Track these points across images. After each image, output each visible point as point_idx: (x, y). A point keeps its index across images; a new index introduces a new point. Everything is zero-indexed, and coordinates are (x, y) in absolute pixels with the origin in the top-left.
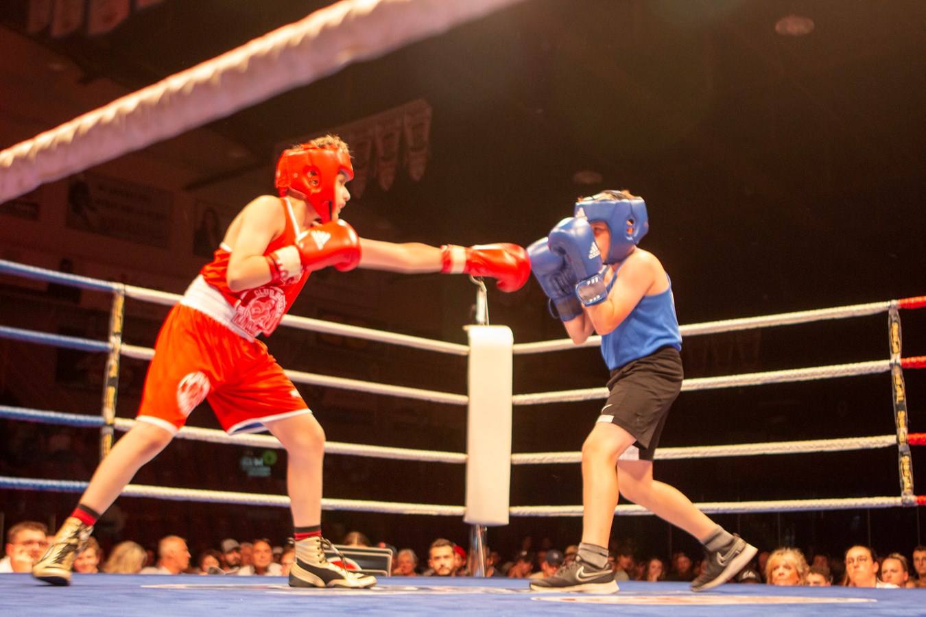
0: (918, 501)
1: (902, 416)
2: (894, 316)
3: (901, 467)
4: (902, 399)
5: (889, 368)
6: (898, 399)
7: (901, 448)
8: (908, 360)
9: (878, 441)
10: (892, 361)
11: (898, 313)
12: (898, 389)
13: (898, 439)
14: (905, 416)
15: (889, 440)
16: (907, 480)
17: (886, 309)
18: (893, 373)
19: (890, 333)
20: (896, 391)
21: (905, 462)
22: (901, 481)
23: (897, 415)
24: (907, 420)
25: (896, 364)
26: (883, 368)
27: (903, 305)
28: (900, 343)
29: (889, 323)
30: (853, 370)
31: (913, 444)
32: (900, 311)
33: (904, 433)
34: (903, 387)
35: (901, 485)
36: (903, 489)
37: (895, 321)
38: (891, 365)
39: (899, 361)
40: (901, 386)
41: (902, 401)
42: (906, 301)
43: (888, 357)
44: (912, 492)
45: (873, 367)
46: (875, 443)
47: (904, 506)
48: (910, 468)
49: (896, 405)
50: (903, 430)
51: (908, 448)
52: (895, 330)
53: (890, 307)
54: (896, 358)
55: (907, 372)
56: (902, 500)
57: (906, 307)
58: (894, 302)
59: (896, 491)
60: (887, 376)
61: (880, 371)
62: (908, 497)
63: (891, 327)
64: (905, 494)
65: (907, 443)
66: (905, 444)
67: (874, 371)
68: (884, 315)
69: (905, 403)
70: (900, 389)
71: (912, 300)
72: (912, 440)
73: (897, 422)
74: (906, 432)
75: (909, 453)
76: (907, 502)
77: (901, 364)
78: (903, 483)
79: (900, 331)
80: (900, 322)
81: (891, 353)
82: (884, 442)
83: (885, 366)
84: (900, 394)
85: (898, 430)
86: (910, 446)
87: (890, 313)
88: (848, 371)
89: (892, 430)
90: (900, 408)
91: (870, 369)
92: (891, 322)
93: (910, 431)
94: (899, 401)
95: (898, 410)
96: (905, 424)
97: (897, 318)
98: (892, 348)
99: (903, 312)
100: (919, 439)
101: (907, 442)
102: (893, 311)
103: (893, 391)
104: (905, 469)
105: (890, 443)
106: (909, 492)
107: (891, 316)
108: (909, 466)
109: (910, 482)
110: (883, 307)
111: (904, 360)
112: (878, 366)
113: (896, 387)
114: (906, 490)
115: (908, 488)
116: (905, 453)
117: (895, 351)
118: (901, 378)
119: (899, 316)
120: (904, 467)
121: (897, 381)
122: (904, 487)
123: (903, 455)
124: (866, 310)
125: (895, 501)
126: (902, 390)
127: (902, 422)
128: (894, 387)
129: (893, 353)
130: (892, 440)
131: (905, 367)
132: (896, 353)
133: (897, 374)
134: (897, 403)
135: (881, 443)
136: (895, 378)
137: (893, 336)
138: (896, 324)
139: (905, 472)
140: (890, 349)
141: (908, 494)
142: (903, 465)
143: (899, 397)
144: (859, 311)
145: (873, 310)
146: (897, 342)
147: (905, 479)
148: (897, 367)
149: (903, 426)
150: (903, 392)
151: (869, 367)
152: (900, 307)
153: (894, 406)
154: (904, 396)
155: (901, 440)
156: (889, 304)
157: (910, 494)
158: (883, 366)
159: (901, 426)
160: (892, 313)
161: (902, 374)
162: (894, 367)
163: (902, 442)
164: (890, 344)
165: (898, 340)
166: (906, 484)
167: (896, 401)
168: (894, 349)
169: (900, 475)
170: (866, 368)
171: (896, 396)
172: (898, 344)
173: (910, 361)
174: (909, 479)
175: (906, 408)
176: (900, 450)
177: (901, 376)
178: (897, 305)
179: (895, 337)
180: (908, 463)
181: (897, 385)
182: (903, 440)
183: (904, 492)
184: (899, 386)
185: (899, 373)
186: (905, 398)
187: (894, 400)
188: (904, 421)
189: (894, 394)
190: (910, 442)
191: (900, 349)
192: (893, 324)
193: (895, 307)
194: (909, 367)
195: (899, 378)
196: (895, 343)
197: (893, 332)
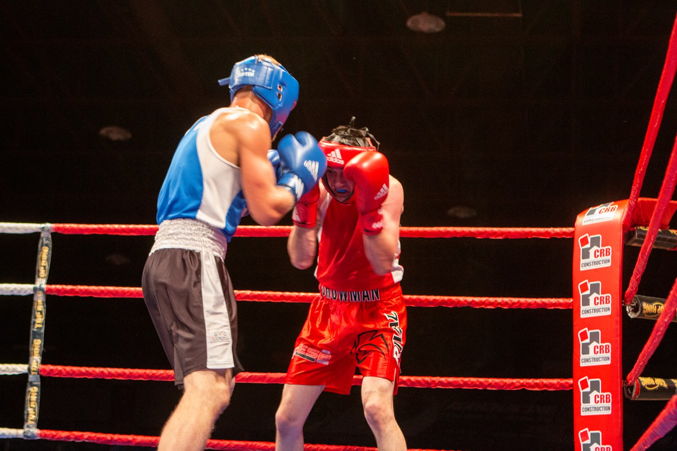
0: (41, 435)
1: (37, 345)
2: (46, 239)
3: (28, 397)
4: (40, 326)
5: (32, 292)
6: (37, 326)
7: (31, 378)
8: (53, 287)
9: (7, 368)
10: (37, 285)
11: (50, 237)
12: (38, 315)
13: (29, 369)
14: (41, 345)
15: (21, 368)
16: (32, 412)
17: (40, 231)
18: (35, 299)
19: (39, 256)
20: (35, 318)
21: (33, 394)
22: (26, 412)
23: (33, 343)
24: (42, 349)
25: (41, 289)
26: (26, 291)
27: (59, 228)
28: (48, 268)
29: (40, 246)
31: (44, 374)
32: (52, 234)
33: (37, 362)
34: (44, 314)
35: (25, 417)
36: (27, 421)
37: (47, 245)
38: (35, 289)
39: (44, 286)
40: (41, 312)
41: (40, 328)
42: (61, 225)
43: (33, 282)
44: (36, 425)
45: (15, 289)
46: (4, 371)
47: (25, 438)
48: (37, 399)
49: (33, 331)
50: (36, 360)
51: (39, 380)
52: (45, 254)
53: (43, 229)
54: (41, 282)
55: (51, 299)
56: (24, 433)
57: (60, 232)
58: (49, 225)
59: (19, 423)
60: (29, 300)
61: (23, 294)
62: (31, 430)
63: (41, 251)
64: (28, 427)
65: (38, 374)
66: (36, 373)
67: (16, 293)
68: (36, 236)
69: (43, 331)
70: (41, 316)
71: (67, 226)
72: (44, 370)
73: (31, 349)
74: (39, 361)
75: (39, 383)
76: (29, 435)
77: (45, 290)
78: (28, 414)
79: (50, 256)
80: (51, 246)
81: (37, 276)
82: (14, 370)
83: (29, 289)
84: (39, 320)
85: (31, 358)
86: (41, 377)
87: (42, 235)
89: (25, 360)
90: (36, 335)
91: (12, 291)
92: (42, 245)
93: (44, 362)
94: (38, 328)
95: (34, 337)
96: (39, 353)
97: (50, 242)
98: (39, 271)
99: (56, 237)
100: (52, 370)
101: (39, 371)
102: (45, 233)
103: (33, 317)
104: (32, 400)
105: (20, 372)
106: (33, 424)
107: (42, 238)
108: (36, 397)
109: (35, 415)
110: (37, 227)
111: (49, 286)
112: (22, 289)
113: (36, 313)
114: (30, 422)
115: (32, 420)
116: (34, 383)
117: (41, 276)
118: (43, 305)
119: (51, 240)
120: (32, 397)
121: (38, 306)
122: (27, 419)
123: (32, 385)
124: (17, 229)
125: (17, 433)
126: (42, 318)
127: (36, 351)
128: (35, 312)
129: (39, 277)
130: (23, 369)
131: (49, 293)
132: (42, 278)
133: (40, 300)
134: (35, 330)
135: (11, 371)
136: (37, 303)
137: (41, 260)
138: (47, 248)
139: (32, 403)
140: (37, 273)
141: (31, 426)
142: (31, 395)
143: (38, 324)
144: (10, 228)
145: (26, 230)
146: (45, 267)
147: (30, 410)
148: (40, 292)
149: (37, 355)
150: (43, 319)
151: (12, 289)
152: (54, 231)
153: (31, 333)
154: (42, 324)
155: (32, 369)
156: (43, 225)
157: (33, 426)
158: (26, 289)
159: (35, 354)
160: (44, 235)
161: (45, 300)
162: (38, 292)
163: (34, 371)
164: (37, 268)
165: (46, 265)
166: (30, 415)
167: (34, 328)
168: (41, 273)
169: (26, 406)
170: (8, 289)
171: (34, 323)
172: (45, 269)
173: (55, 288)
174: (34, 411)
175: (43, 336)
176: (30, 380)
177: (43, 302)
178: (50, 227)
179: (43, 261)
180: (36, 394)
181: (37, 311)
182: (35, 369)
183: (28, 424)
184: (39, 313)
185: (42, 298)
186: (44, 326)
187: (32, 326)
188: (39, 350)
189: (33, 320)
190: (41, 373)
191: (46, 275)
192: (43, 248)
193: (48, 230)
194: (53, 294)
195: (41, 304)
196: (42, 268)
197: (43, 256)
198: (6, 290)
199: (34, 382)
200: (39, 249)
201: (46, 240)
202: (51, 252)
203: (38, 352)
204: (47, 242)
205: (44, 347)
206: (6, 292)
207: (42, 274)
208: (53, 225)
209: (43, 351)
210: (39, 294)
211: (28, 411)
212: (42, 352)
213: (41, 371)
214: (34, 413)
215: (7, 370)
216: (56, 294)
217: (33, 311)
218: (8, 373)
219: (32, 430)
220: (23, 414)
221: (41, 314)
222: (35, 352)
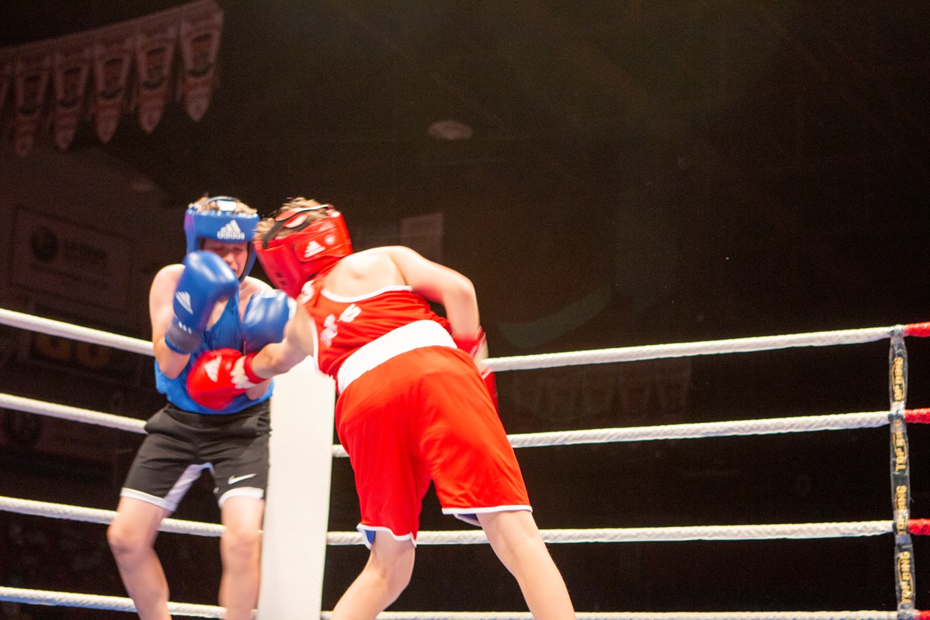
0: (921, 617)
1: (901, 493)
2: (898, 346)
3: (898, 567)
4: (903, 467)
5: (887, 422)
6: (898, 467)
7: (899, 538)
8: (915, 412)
9: (865, 527)
10: (893, 411)
11: (903, 343)
12: (899, 452)
13: (894, 526)
14: (906, 493)
15: (883, 526)
16: (906, 586)
17: (888, 336)
18: (892, 431)
19: (891, 372)
20: (895, 456)
21: (904, 561)
22: (897, 588)
23: (895, 492)
24: (909, 498)
25: (898, 417)
26: (879, 421)
27: (913, 330)
28: (905, 386)
29: (890, 357)
30: (836, 423)
31: (917, 533)
32: (906, 339)
33: (904, 517)
34: (906, 450)
35: (897, 593)
36: (901, 601)
37: (900, 355)
38: (891, 418)
39: (903, 412)
40: (902, 448)
41: (903, 471)
42: (917, 326)
43: (887, 408)
44: (913, 604)
45: (864, 419)
46: (861, 531)
48: (911, 568)
49: (894, 475)
50: (902, 513)
51: (910, 540)
52: (899, 368)
53: (892, 332)
54: (898, 407)
56: (899, 616)
57: (916, 335)
58: (899, 328)
61: (874, 425)
63: (893, 363)
64: (903, 607)
65: (908, 533)
66: (905, 533)
67: (865, 425)
68: (884, 343)
69: (907, 473)
70: (902, 453)
72: (915, 527)
73: (894, 500)
74: (907, 515)
75: (910, 546)
76: (905, 618)
77: (904, 417)
78: (901, 591)
79: (906, 369)
80: (906, 356)
81: (891, 400)
82: (874, 529)
83: (882, 418)
84: (901, 459)
85: (895, 513)
86: (913, 536)
87: (892, 342)
88: (828, 424)
89: (888, 514)
90: (899, 480)
91: (859, 423)
92: (894, 357)
93: (913, 516)
94: (899, 470)
95: (897, 484)
96: (906, 505)
97: (903, 351)
98: (893, 392)
101: (908, 529)
102: (895, 339)
103: (891, 455)
104: (903, 570)
105: (882, 531)
106: (908, 604)
107: (893, 346)
108: (909, 566)
109: (910, 590)
110: (883, 332)
111: (910, 412)
112: (872, 419)
113: (896, 450)
114: (904, 601)
115: (907, 598)
116: (904, 547)
117: (897, 398)
118: (904, 438)
119: (905, 347)
120: (903, 566)
121: (897, 441)
122: (901, 597)
123: (902, 550)
124: (858, 337)
125: (888, 616)
126: (904, 455)
127: (901, 501)
128: (894, 449)
129: (894, 400)
130: (886, 527)
131: (910, 421)
132: (898, 401)
133: (899, 431)
134: (897, 473)
135: (870, 530)
136: (896, 436)
137: (895, 377)
138: (900, 358)
139: (904, 574)
140: (891, 394)
141: (907, 606)
142: (901, 564)
143: (900, 464)
144: (848, 337)
145: (869, 337)
146: (900, 385)
147: (904, 585)
148: (898, 420)
149: (903, 507)
150: (906, 457)
151: (859, 420)
152: (906, 335)
153: (892, 477)
154: (906, 464)
155: (899, 528)
156: (891, 328)
157: (910, 607)
158: (879, 418)
159: (900, 507)
160: (895, 341)
161: (905, 431)
162: (894, 421)
163: (901, 530)
164: (890, 388)
165: (903, 382)
166: (903, 592)
167: (894, 470)
168: (896, 395)
169: (896, 579)
170: (854, 420)
171: (895, 464)
172: (901, 388)
173: (918, 413)
174: (909, 585)
175: (909, 480)
176: (897, 542)
177: (903, 434)
178: (902, 331)
179: (898, 378)
180: (908, 562)
181: (898, 447)
182: (902, 528)
183: (902, 603)
184: (899, 449)
185: (902, 428)
186: (908, 467)
187: (892, 468)
188: (904, 500)
189: (892, 459)
190: (912, 531)
191: (904, 396)
192: (896, 359)
193: (900, 335)
194: (915, 422)
195: (901, 436)
196: (897, 387)
197: (896, 371)
198: (851, 422)
199: (904, 545)
200: (890, 362)
201: (898, 348)
202: (906, 364)
203: (904, 503)
204: (900, 350)
205: (911, 496)
206: (852, 424)
207: (898, 396)
208: (906, 327)
209: (911, 501)
210: (896, 423)
211: (900, 586)
212: (909, 503)
213: (911, 528)
214: (908, 587)
215: (864, 529)
216: (920, 421)
217: (891, 448)
218: (867, 534)
219: (908, 612)
220: (894, 591)
221: (903, 450)
222: (899, 504)
